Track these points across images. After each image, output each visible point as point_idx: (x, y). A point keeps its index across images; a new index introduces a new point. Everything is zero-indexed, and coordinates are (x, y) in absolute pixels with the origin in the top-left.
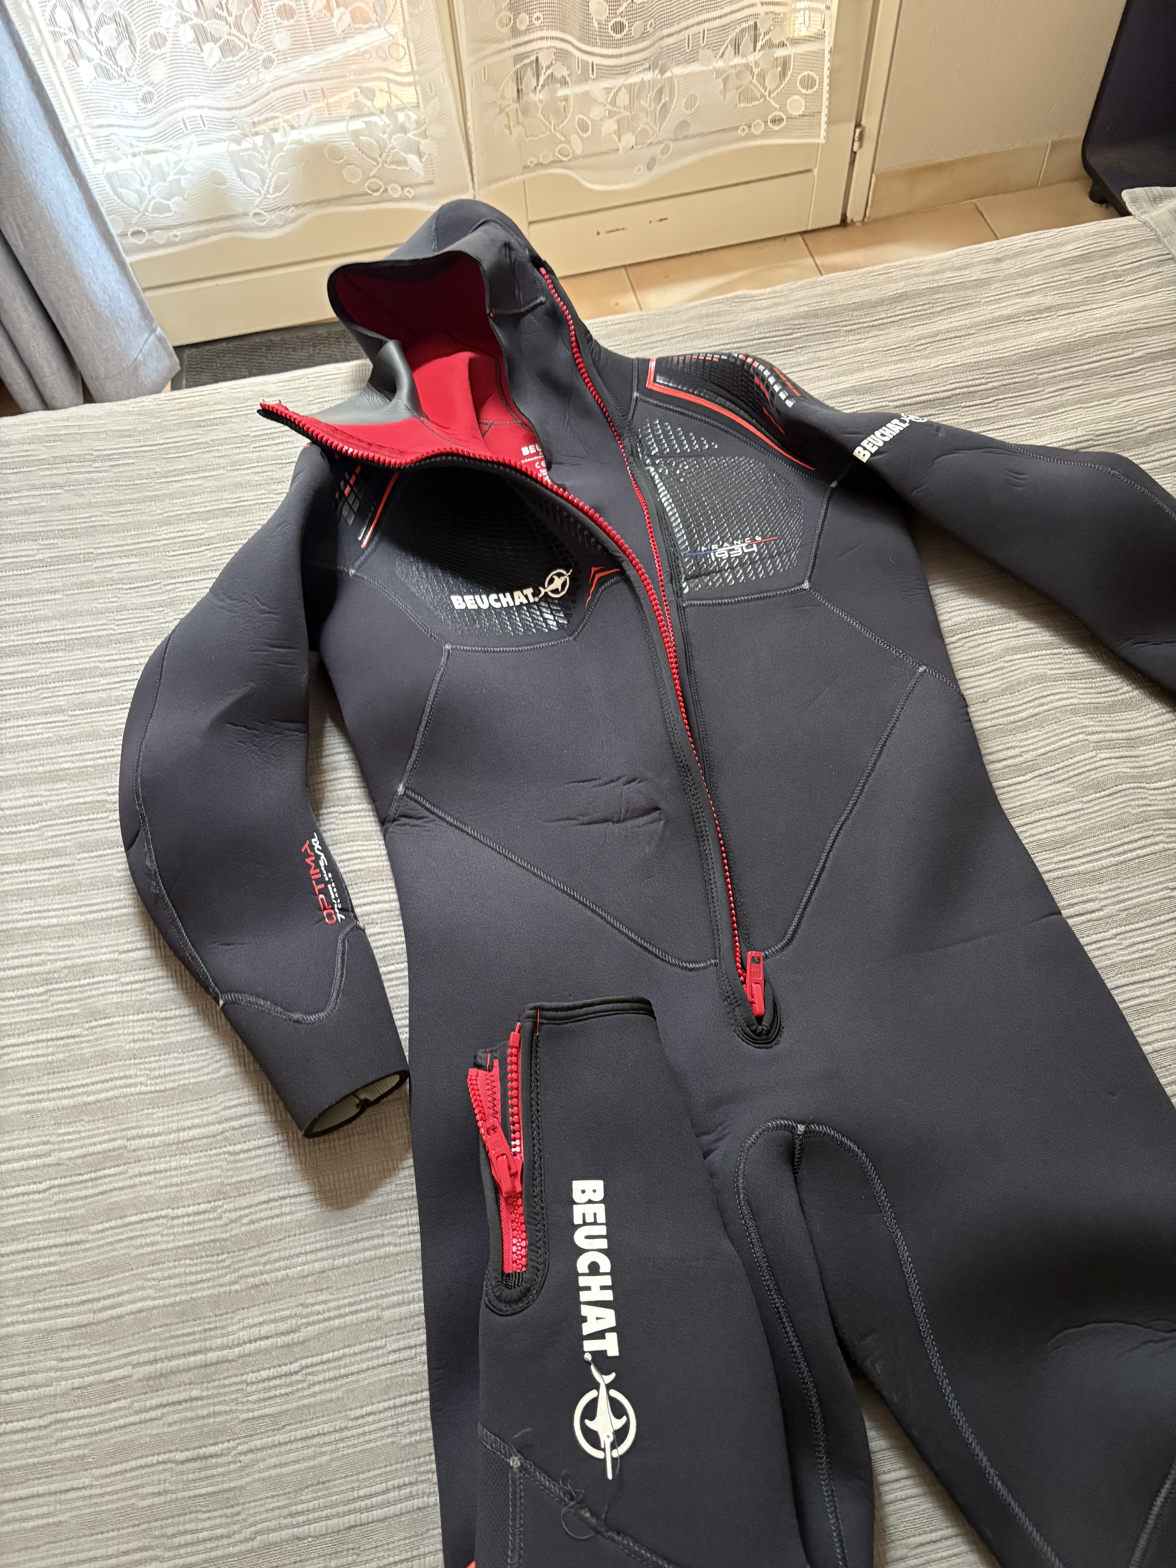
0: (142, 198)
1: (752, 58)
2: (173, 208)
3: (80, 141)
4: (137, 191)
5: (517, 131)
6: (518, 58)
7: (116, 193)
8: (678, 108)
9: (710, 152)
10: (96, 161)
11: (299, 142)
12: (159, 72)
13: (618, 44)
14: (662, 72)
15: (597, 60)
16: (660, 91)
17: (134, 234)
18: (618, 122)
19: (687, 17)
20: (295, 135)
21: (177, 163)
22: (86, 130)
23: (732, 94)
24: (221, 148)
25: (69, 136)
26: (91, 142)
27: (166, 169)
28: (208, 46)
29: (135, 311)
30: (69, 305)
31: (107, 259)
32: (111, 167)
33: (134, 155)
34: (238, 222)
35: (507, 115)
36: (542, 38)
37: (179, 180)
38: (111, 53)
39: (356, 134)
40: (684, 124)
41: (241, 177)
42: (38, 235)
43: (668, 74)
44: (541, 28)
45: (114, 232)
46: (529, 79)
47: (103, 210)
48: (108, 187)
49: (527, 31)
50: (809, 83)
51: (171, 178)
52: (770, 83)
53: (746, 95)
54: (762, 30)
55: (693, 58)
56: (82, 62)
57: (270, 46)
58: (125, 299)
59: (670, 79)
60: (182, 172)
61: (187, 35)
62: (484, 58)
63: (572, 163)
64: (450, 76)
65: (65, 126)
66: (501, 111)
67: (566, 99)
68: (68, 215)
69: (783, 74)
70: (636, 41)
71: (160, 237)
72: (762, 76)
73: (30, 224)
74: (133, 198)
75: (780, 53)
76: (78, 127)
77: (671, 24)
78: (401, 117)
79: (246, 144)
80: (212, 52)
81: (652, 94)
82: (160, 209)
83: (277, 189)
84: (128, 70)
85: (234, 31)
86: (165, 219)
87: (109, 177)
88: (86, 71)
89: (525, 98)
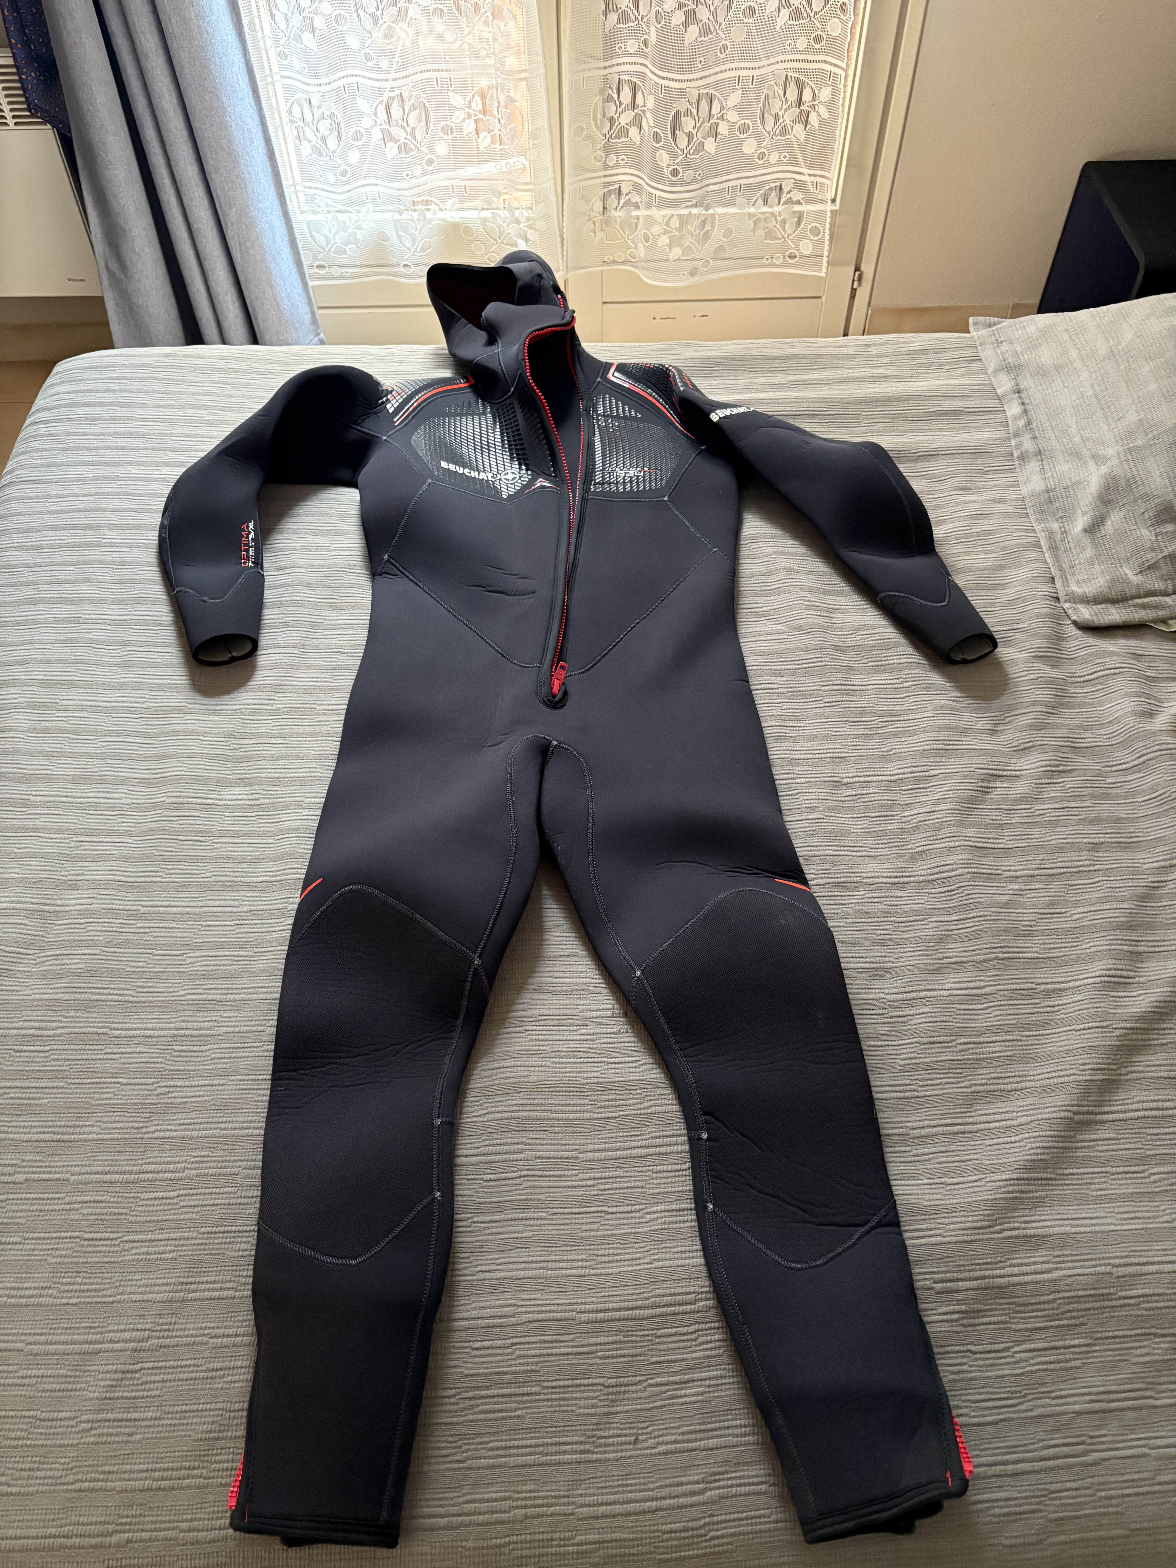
0: (328, 241)
1: (776, 209)
2: (349, 252)
3: (294, 196)
4: (326, 237)
5: (600, 235)
6: (607, 184)
7: (312, 236)
8: (717, 234)
9: (742, 272)
10: (302, 212)
11: (444, 220)
12: (354, 157)
13: (673, 184)
14: (707, 209)
15: (659, 193)
16: (704, 222)
17: (319, 267)
18: (670, 238)
19: (727, 174)
20: (442, 215)
21: (356, 222)
22: (299, 188)
23: (760, 232)
24: (388, 216)
25: (286, 191)
26: (302, 197)
27: (348, 224)
28: (389, 145)
29: (307, 318)
30: (263, 304)
31: (295, 279)
32: (311, 217)
33: (328, 212)
34: (393, 270)
35: (594, 223)
36: (624, 174)
37: (355, 234)
38: (324, 139)
39: (484, 220)
40: (721, 248)
41: (399, 237)
42: (252, 251)
43: (711, 211)
44: (624, 166)
45: (305, 263)
46: (613, 200)
47: (300, 246)
48: (306, 230)
49: (613, 167)
50: (815, 231)
51: (350, 231)
52: (789, 228)
53: (769, 235)
54: (785, 190)
55: (731, 203)
56: (304, 143)
57: (432, 150)
58: (303, 309)
59: (713, 215)
60: (359, 228)
61: (377, 135)
62: (581, 181)
63: (639, 264)
64: (556, 190)
65: (285, 183)
66: (589, 220)
67: (638, 218)
68: (274, 243)
69: (799, 223)
70: (689, 184)
71: (335, 271)
72: (784, 222)
73: (248, 244)
74: (322, 242)
75: (797, 208)
76: (294, 185)
77: (716, 176)
78: (517, 213)
79: (405, 216)
80: (392, 150)
81: (696, 223)
82: (340, 252)
83: (423, 250)
84: (334, 152)
85: (409, 137)
86: (342, 259)
87: (308, 223)
88: (306, 149)
89: (608, 214)
